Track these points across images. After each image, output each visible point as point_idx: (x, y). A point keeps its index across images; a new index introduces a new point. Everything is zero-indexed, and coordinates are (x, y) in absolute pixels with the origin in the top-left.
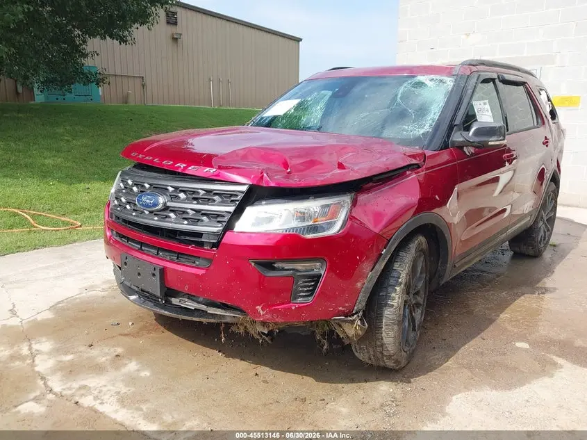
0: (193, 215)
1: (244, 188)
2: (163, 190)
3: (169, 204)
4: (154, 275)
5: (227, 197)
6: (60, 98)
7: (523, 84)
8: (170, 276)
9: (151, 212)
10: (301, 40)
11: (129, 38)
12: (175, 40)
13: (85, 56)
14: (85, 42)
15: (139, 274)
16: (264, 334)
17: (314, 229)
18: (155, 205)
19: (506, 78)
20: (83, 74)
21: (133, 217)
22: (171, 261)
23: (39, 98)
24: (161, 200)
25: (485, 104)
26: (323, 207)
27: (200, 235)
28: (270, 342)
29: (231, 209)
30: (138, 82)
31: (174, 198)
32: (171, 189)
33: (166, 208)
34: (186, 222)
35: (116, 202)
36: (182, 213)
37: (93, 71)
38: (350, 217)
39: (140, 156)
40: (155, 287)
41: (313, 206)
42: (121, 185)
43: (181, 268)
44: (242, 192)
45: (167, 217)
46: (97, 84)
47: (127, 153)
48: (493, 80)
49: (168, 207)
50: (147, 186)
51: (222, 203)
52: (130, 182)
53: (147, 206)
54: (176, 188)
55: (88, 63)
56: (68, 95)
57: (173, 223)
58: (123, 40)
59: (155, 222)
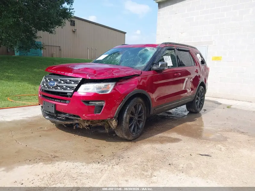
0: (65, 87)
1: (81, 79)
2: (57, 80)
3: (58, 84)
4: (53, 106)
5: (75, 82)
6: (26, 54)
7: (188, 51)
8: (58, 107)
9: (53, 87)
10: (126, 33)
11: (53, 32)
12: (74, 32)
13: (36, 38)
14: (36, 32)
15: (48, 107)
16: (87, 126)
17: (103, 92)
18: (54, 85)
19: (179, 49)
20: (35, 45)
21: (47, 89)
22: (58, 102)
23: (17, 54)
24: (56, 83)
25: (169, 57)
26: (105, 85)
27: (66, 93)
28: (89, 129)
29: (76, 85)
30: (58, 48)
31: (60, 83)
32: (59, 80)
33: (57, 86)
34: (63, 90)
35: (42, 85)
36: (62, 87)
37: (39, 44)
38: (114, 89)
39: (51, 70)
40: (53, 111)
41: (102, 85)
42: (45, 80)
43: (61, 104)
44: (80, 80)
45: (57, 88)
46: (41, 49)
47: (47, 70)
48: (174, 49)
49: (58, 85)
50: (52, 79)
51: (74, 84)
52: (47, 79)
53: (52, 85)
54: (61, 80)
55: (37, 40)
56: (29, 53)
57: (59, 90)
58: (51, 32)
59: (54, 90)
